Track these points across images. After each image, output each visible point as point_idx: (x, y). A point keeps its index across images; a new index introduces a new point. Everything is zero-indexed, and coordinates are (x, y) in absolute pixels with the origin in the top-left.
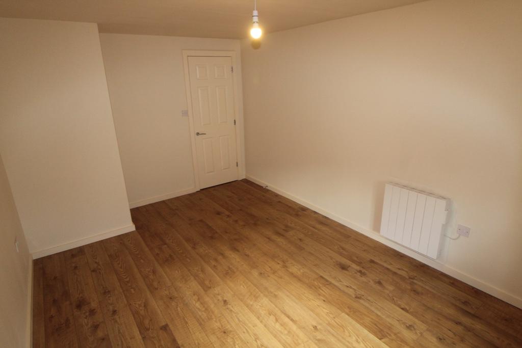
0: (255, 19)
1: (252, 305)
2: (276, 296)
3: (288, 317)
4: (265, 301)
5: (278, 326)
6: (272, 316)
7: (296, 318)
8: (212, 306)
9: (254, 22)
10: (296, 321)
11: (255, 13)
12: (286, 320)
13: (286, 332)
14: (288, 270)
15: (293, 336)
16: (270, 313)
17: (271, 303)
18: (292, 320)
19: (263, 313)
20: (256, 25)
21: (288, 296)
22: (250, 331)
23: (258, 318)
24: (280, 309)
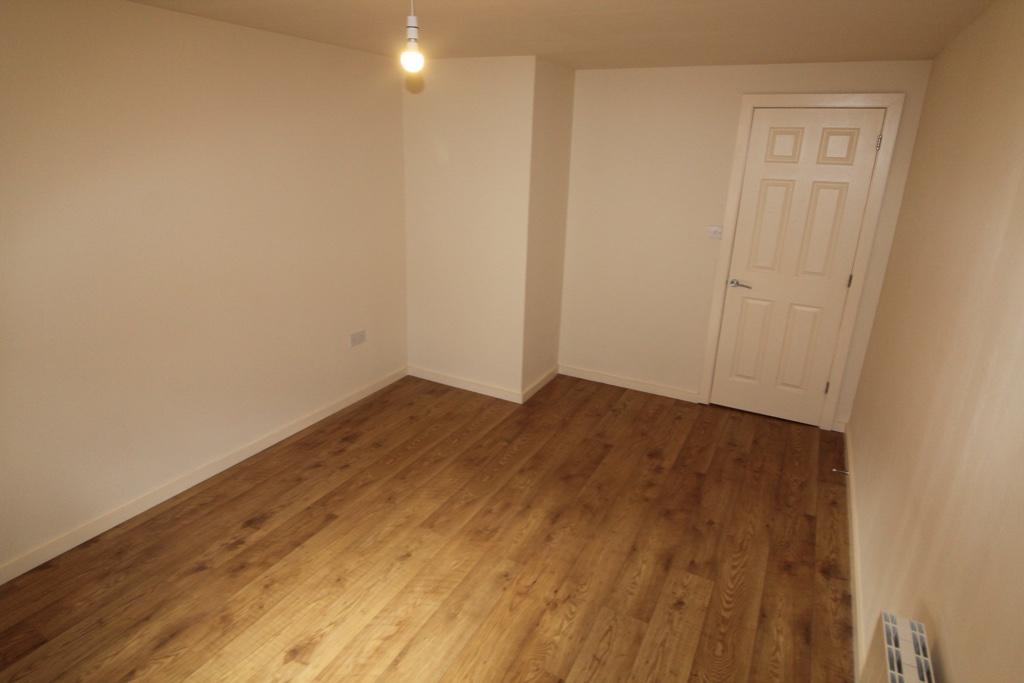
0: (412, 33)
1: (412, 592)
2: (452, 617)
3: (402, 654)
4: (431, 606)
5: (373, 644)
6: (397, 627)
7: (402, 667)
8: (391, 545)
9: (410, 39)
10: (397, 669)
11: (412, 20)
12: (394, 652)
13: (362, 661)
14: (543, 612)
15: (356, 675)
16: (401, 624)
17: (429, 616)
18: (396, 662)
19: (401, 612)
20: (413, 45)
21: (461, 637)
22: (348, 610)
23: (384, 610)
24: (416, 635)
